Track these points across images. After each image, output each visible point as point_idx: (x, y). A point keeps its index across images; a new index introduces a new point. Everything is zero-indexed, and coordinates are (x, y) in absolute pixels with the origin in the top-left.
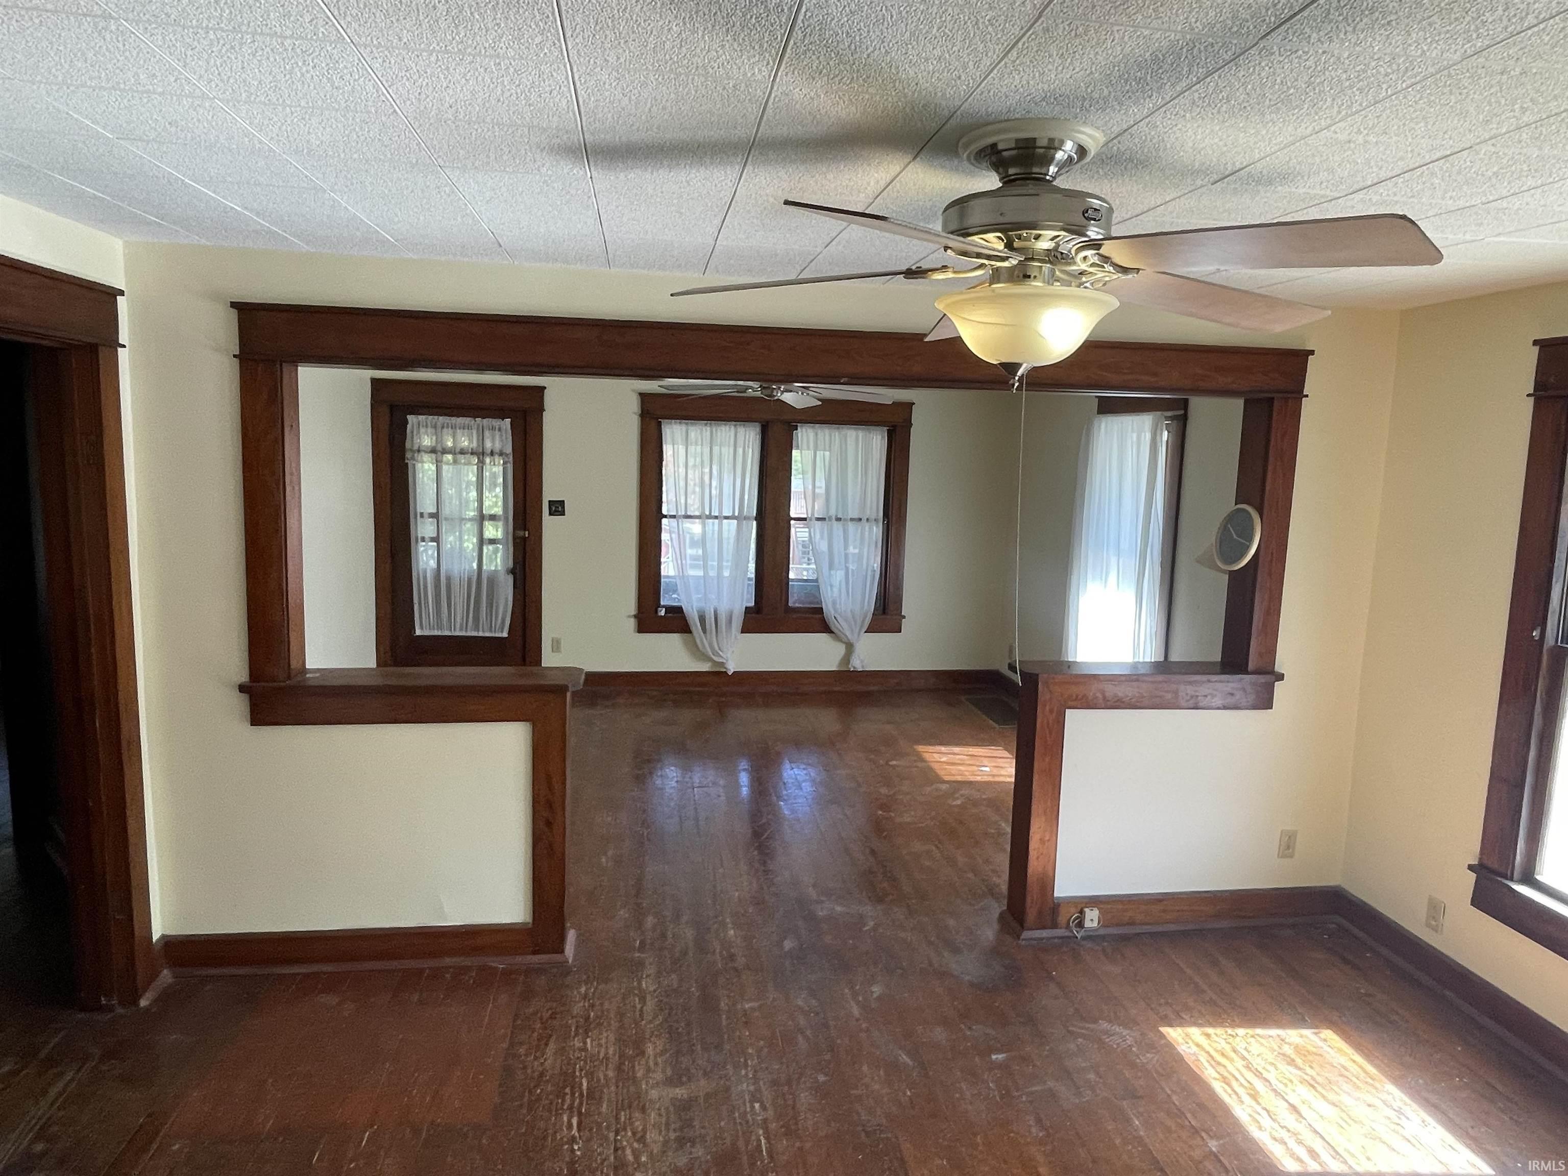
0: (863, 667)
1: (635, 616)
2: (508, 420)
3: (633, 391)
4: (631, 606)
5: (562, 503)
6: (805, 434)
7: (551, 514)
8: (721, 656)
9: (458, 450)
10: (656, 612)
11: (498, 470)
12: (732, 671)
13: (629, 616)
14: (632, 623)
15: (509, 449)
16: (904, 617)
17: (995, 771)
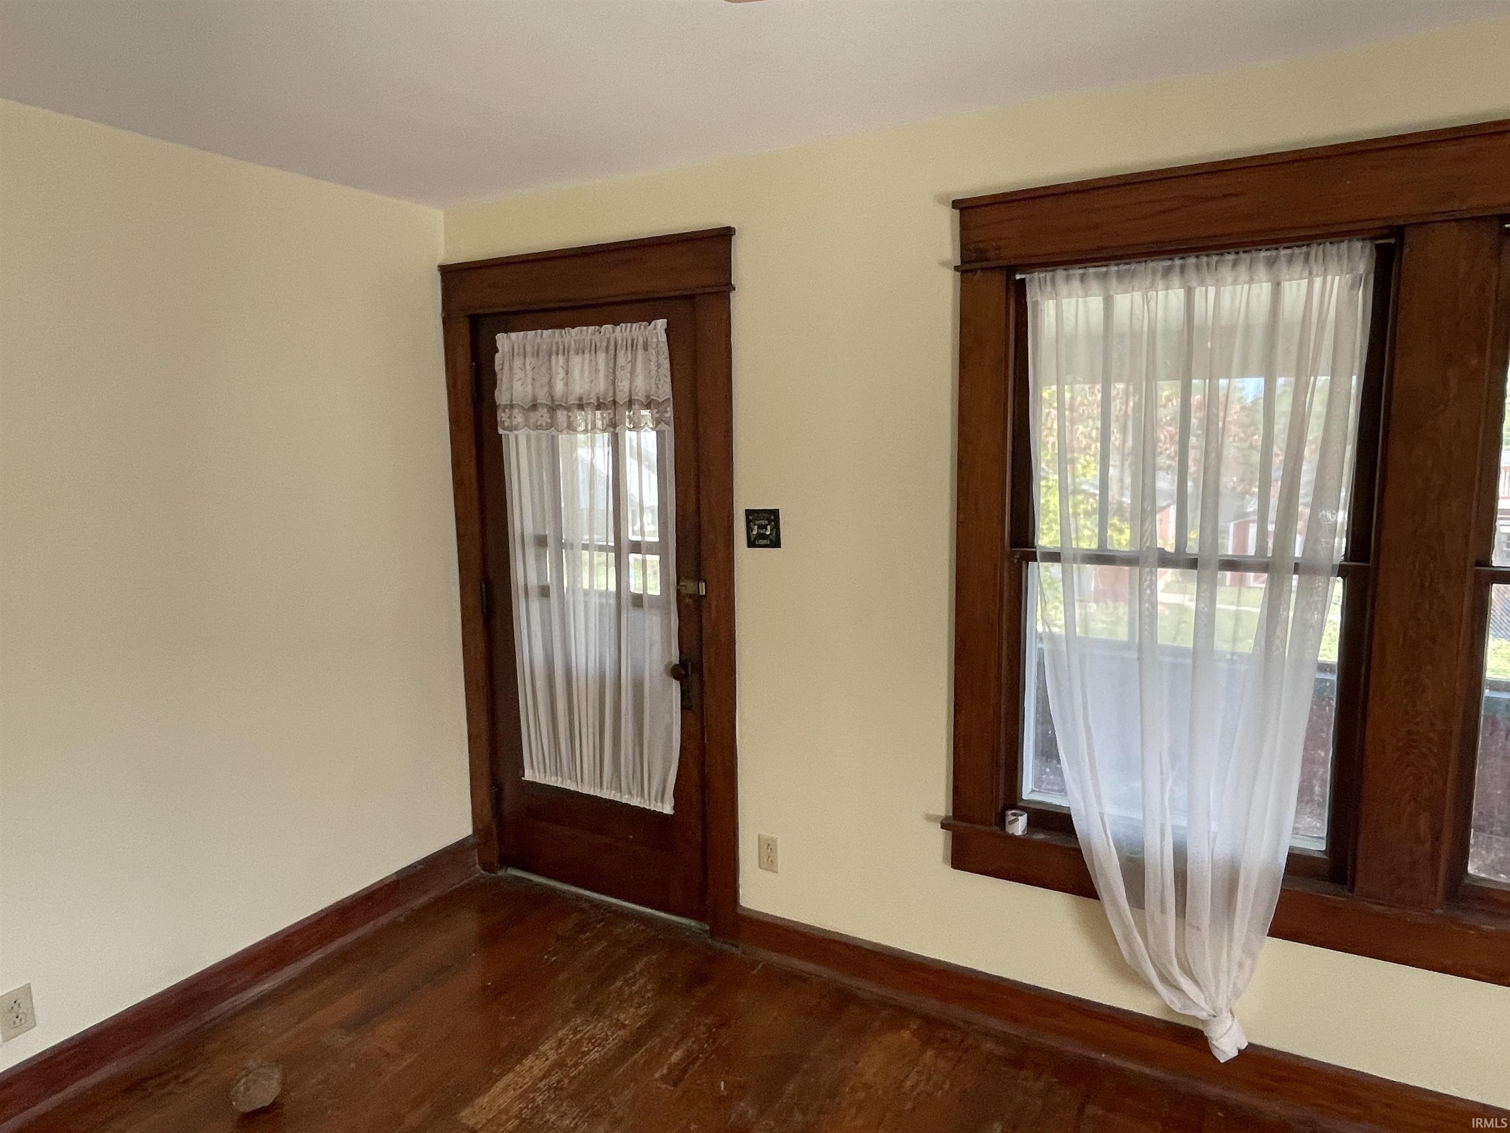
1: (947, 824)
2: (661, 324)
4: (934, 793)
5: (773, 516)
7: (751, 544)
9: (573, 400)
10: (1002, 821)
11: (649, 440)
15: (665, 391)
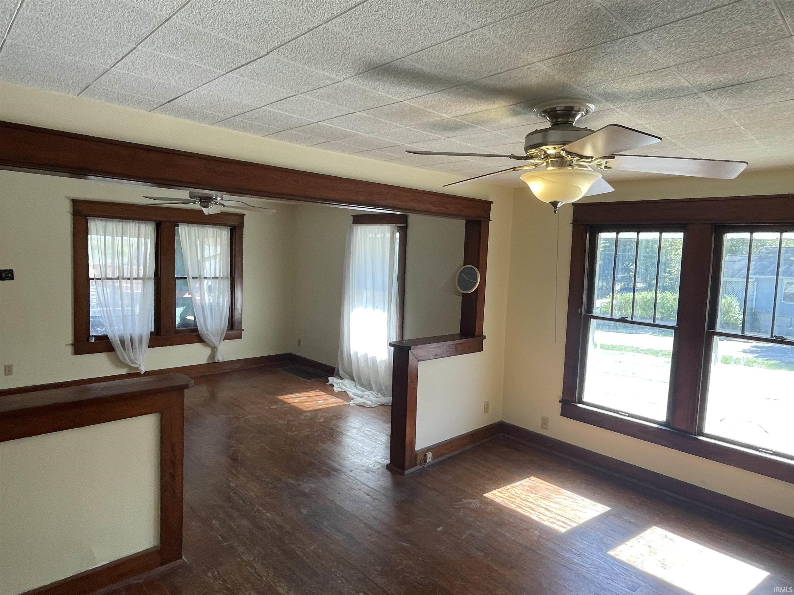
0: (223, 359)
1: (72, 344)
3: (67, 197)
4: (69, 339)
5: (11, 271)
6: (183, 230)
8: (137, 364)
10: (88, 340)
12: (144, 371)
13: (67, 345)
14: (70, 349)
16: (243, 330)
17: (326, 402)
